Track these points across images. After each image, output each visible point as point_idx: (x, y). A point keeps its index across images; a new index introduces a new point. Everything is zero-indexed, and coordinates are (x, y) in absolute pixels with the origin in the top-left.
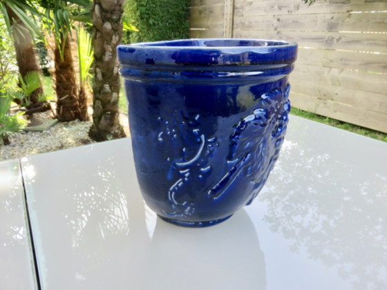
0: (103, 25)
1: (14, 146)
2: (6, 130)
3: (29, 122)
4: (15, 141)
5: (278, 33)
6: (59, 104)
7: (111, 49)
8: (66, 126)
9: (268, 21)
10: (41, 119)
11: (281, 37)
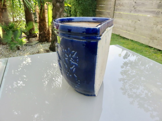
0: (56, 4)
1: (21, 51)
2: (18, 44)
3: (28, 42)
4: (22, 49)
5: (135, 8)
6: (40, 35)
7: (59, 14)
8: (42, 44)
9: (131, 3)
10: (32, 41)
11: (136, 11)
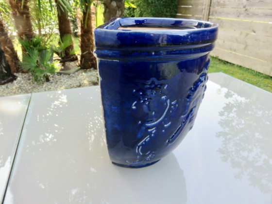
0: (110, 3)
1: (52, 83)
2: (48, 72)
3: (63, 68)
4: (53, 80)
5: (246, 10)
6: (82, 57)
8: (85, 72)
9: (239, 1)
10: (70, 67)
11: (248, 14)
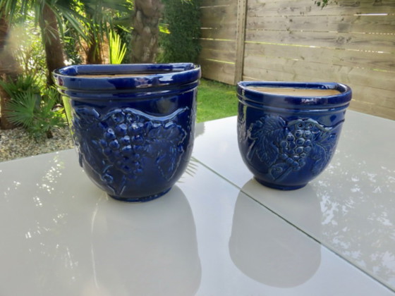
0: (143, 29)
1: (57, 139)
5: (291, 33)
7: (149, 51)
9: (280, 22)
11: (293, 38)
